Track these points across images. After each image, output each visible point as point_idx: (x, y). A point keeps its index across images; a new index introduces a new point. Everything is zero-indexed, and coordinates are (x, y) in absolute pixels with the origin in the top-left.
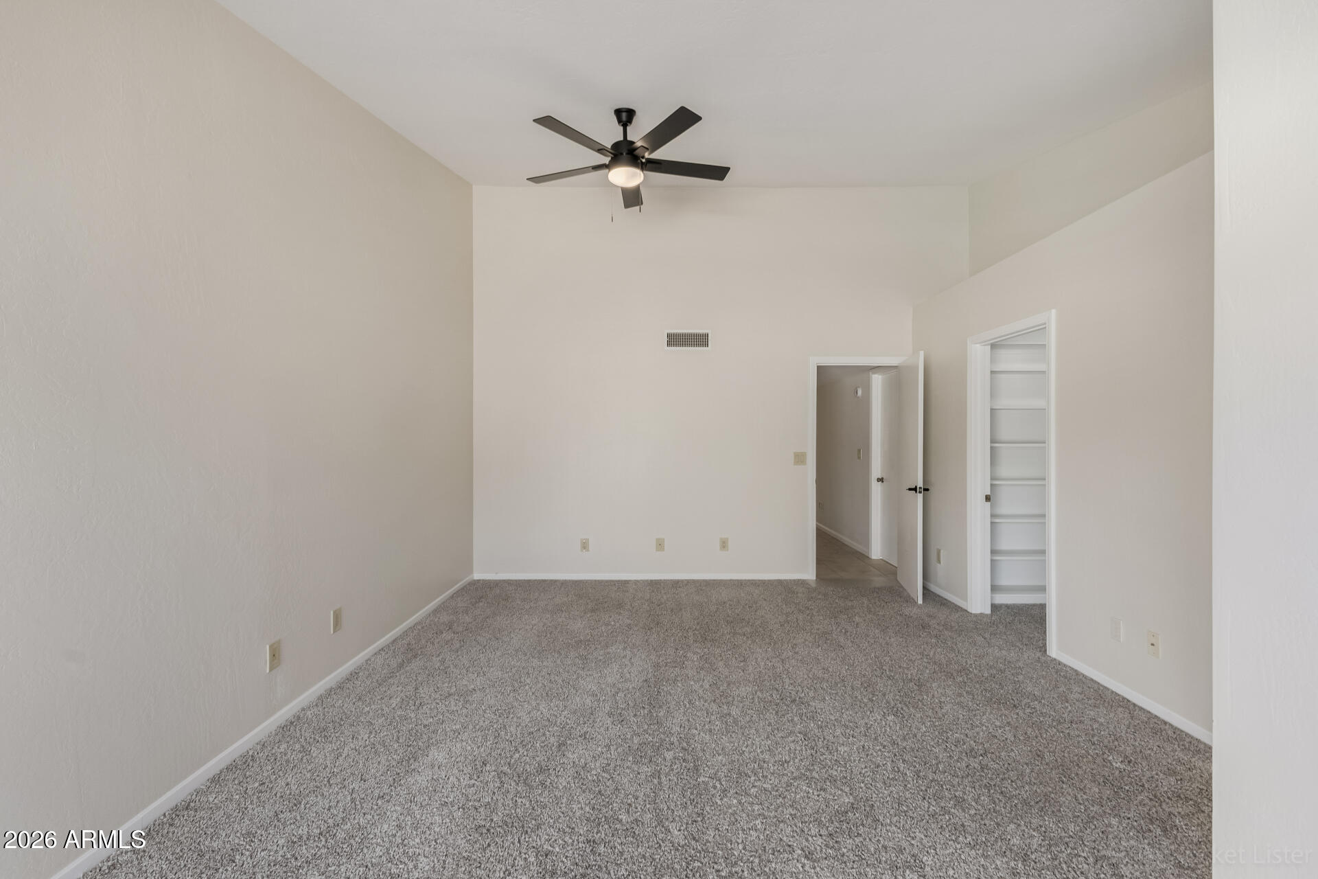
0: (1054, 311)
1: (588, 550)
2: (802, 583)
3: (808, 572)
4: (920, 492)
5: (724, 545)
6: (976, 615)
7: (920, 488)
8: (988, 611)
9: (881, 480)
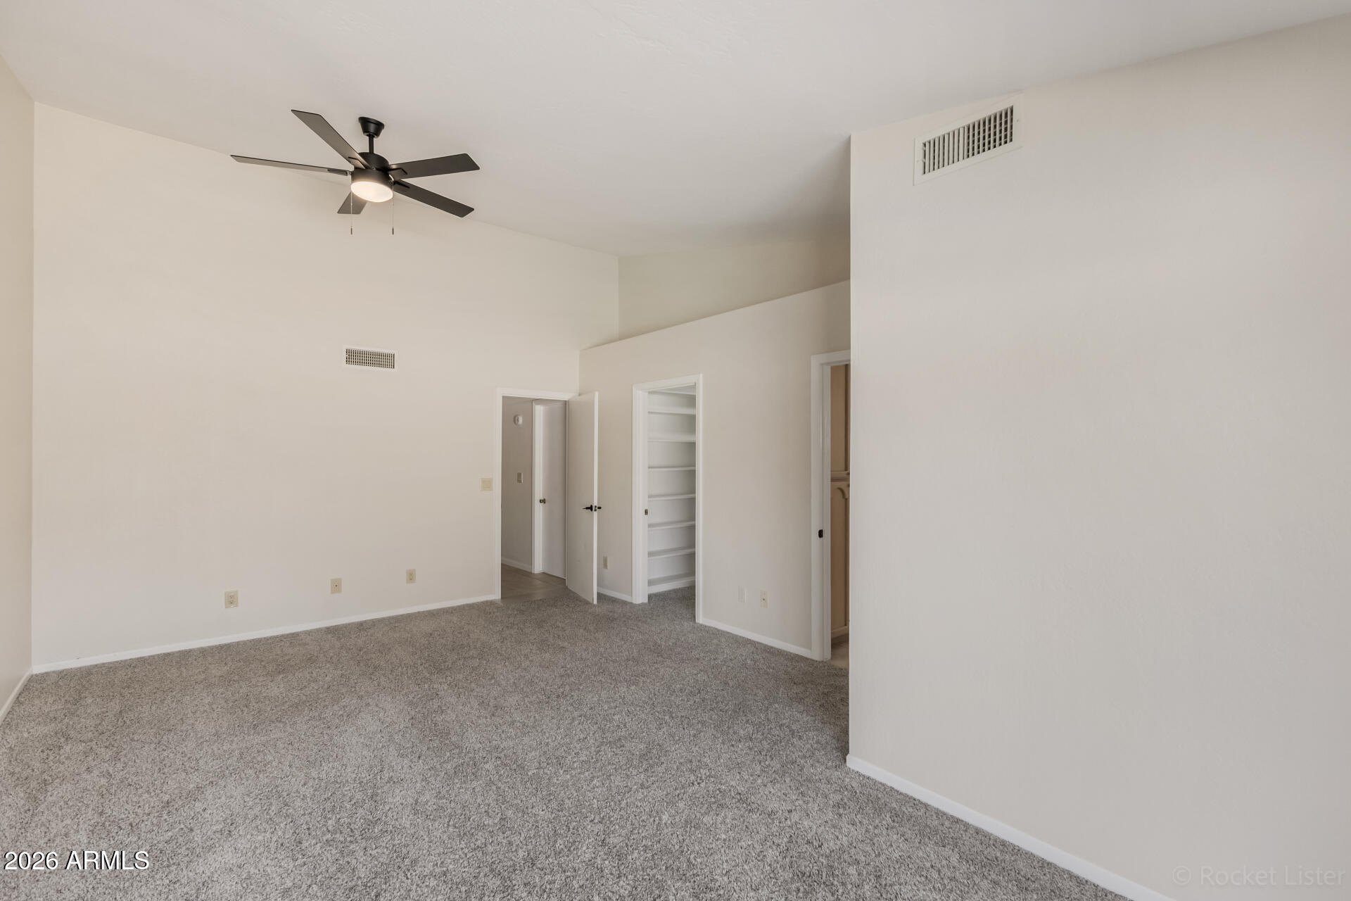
0: (701, 375)
1: (237, 606)
2: (491, 603)
3: (496, 595)
4: (595, 510)
5: (411, 577)
6: (639, 605)
7: (596, 507)
8: (646, 601)
9: (543, 501)
